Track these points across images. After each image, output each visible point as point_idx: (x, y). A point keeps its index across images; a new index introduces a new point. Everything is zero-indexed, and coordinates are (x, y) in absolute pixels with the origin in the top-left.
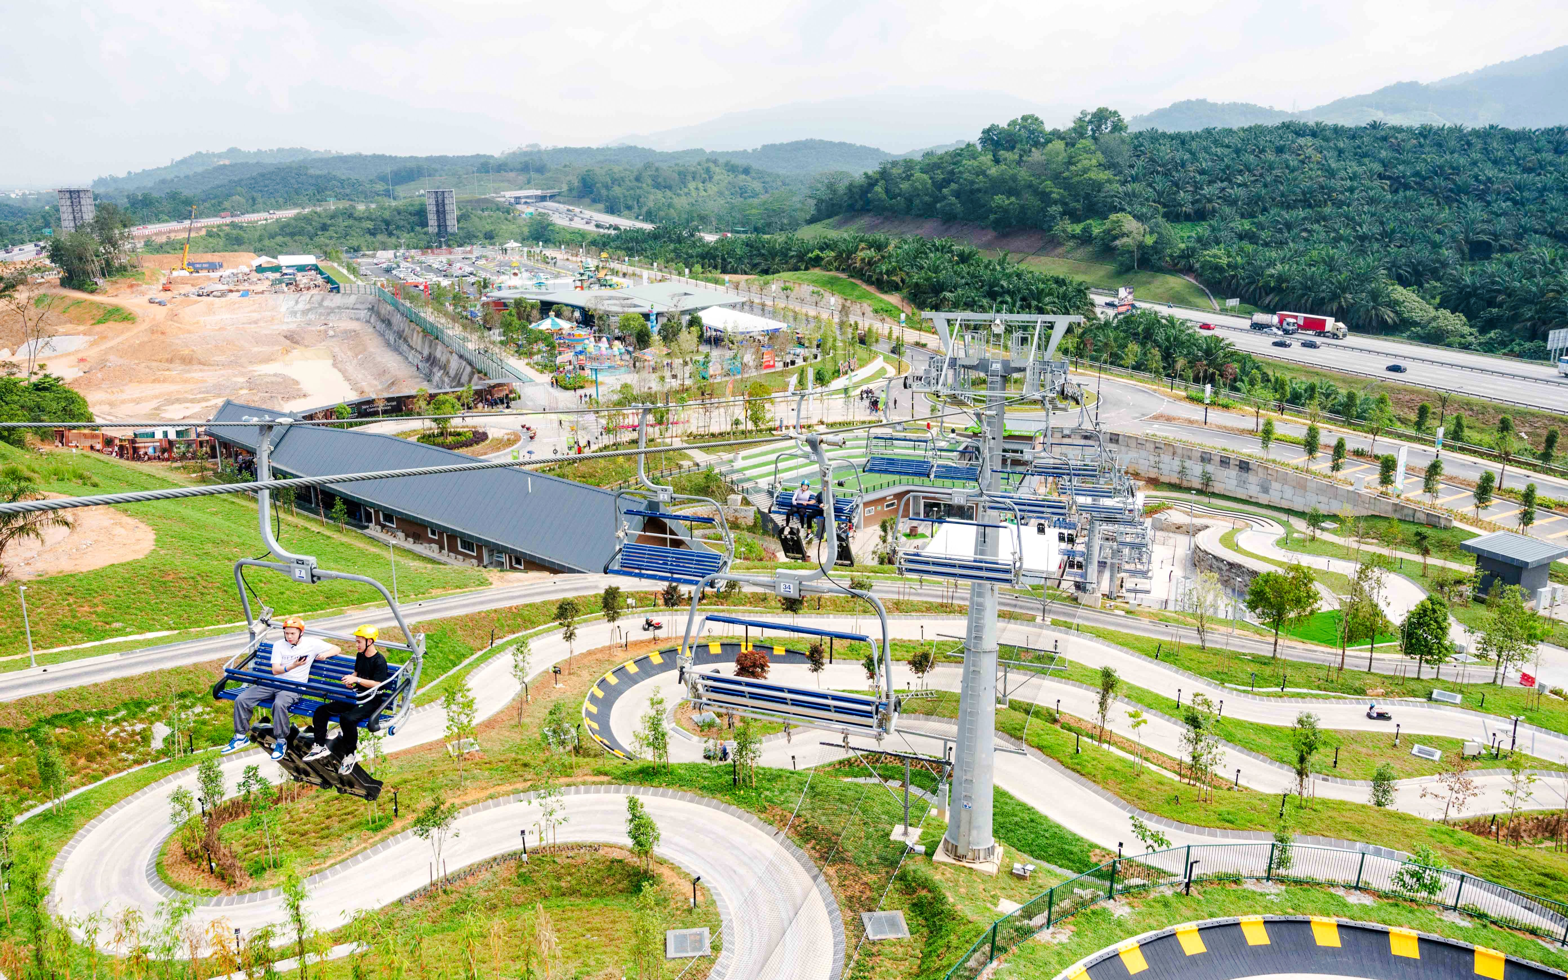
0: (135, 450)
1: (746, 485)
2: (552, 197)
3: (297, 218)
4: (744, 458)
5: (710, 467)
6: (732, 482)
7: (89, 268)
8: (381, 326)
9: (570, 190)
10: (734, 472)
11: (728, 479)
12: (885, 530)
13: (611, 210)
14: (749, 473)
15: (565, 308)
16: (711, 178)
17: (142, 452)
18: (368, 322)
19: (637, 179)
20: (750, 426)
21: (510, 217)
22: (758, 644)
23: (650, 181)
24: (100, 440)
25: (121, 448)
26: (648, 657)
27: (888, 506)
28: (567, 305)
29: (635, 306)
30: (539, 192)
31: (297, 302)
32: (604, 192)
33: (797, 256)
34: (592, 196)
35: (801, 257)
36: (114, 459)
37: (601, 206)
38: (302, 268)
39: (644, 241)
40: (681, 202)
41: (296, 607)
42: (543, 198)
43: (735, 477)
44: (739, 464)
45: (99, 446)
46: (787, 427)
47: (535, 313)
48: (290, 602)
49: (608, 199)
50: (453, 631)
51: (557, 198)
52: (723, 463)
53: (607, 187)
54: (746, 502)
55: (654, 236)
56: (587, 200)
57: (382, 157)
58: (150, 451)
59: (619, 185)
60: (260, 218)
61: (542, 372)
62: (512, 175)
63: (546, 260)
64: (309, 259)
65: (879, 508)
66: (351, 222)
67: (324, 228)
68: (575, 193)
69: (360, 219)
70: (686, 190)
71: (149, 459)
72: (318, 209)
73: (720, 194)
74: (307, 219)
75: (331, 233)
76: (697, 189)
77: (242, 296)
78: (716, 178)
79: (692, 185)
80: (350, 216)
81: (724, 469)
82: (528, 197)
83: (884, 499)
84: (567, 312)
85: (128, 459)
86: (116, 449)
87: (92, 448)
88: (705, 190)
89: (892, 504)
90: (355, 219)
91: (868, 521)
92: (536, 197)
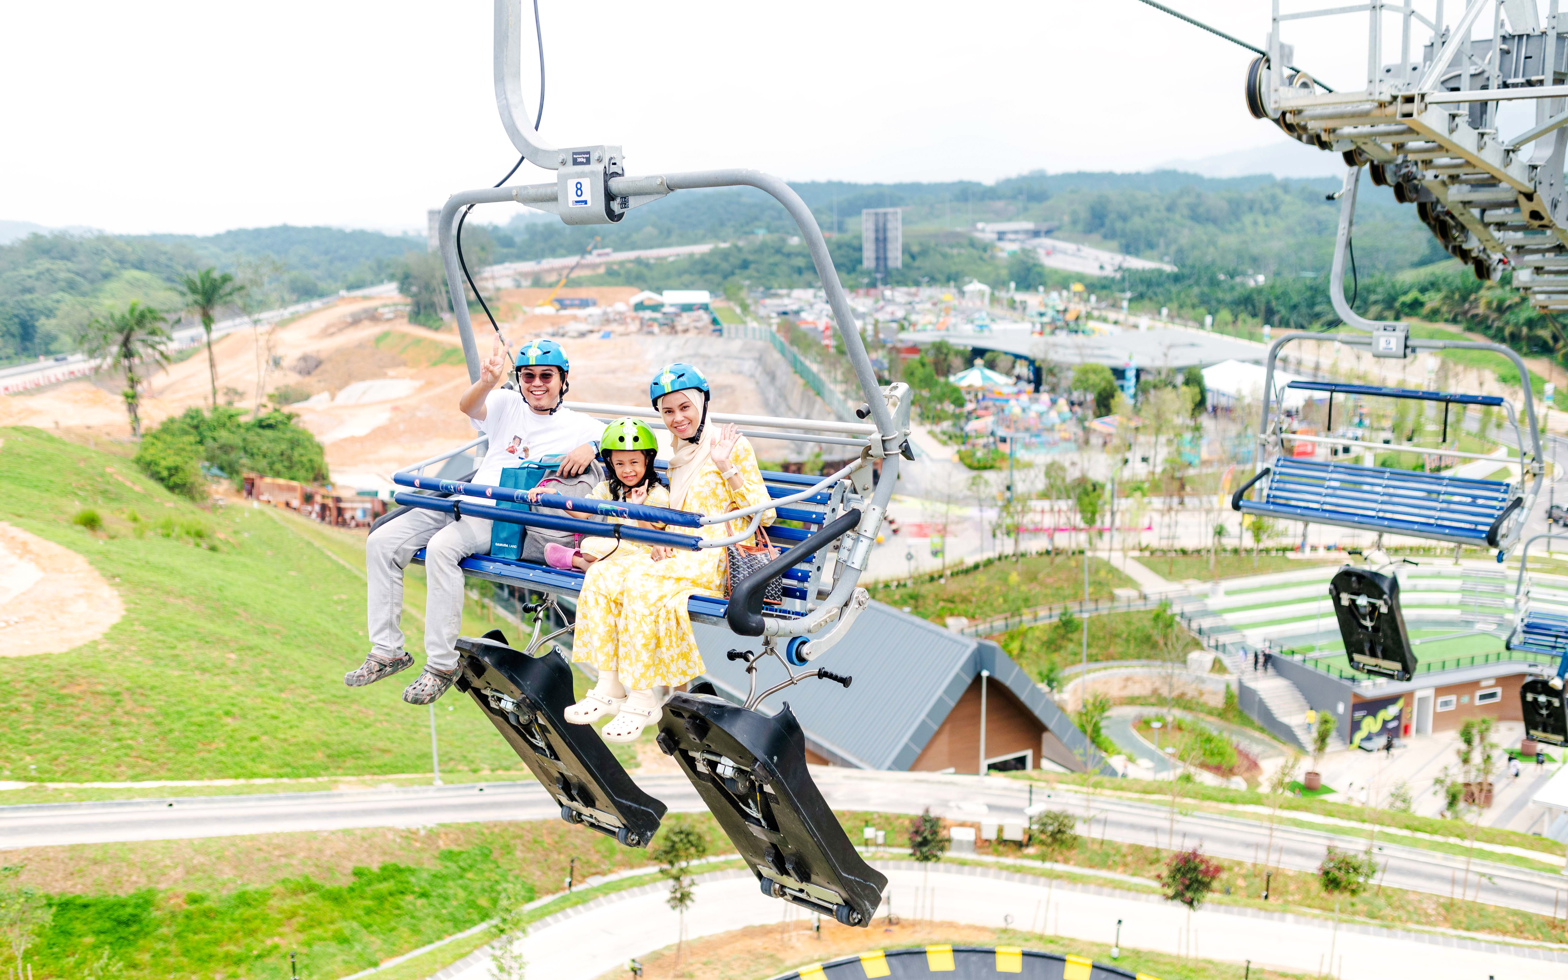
0: (340, 511)
1: (1223, 639)
2: (1049, 233)
3: (713, 253)
4: (1228, 593)
5: (1165, 604)
6: (1200, 631)
7: (436, 299)
8: (764, 380)
9: (1074, 222)
10: (1206, 613)
11: (1195, 625)
12: (1469, 742)
13: (1128, 249)
14: (1230, 619)
15: (1003, 357)
16: (1276, 209)
17: (348, 515)
18: (752, 376)
19: (1170, 209)
20: (1248, 541)
21: (986, 256)
22: (1106, 963)
23: (1186, 212)
24: (298, 494)
25: (324, 507)
26: (857, 961)
27: (1483, 697)
28: (1006, 353)
29: (1109, 357)
30: (1030, 226)
31: (668, 347)
32: (1119, 225)
33: (1383, 301)
34: (1103, 230)
35: (1389, 302)
36: (314, 522)
37: (1114, 244)
38: (687, 308)
39: (1159, 284)
40: (1229, 241)
41: (264, 768)
42: (1036, 234)
43: (1206, 623)
44: (1215, 602)
45: (295, 503)
46: (1314, 548)
47: (957, 362)
48: (258, 757)
49: (1124, 235)
50: (507, 849)
51: (1056, 234)
52: (1189, 598)
53: (1124, 218)
54: (1218, 666)
55: (1176, 278)
56: (1096, 237)
57: (840, 185)
58: (359, 515)
59: (1142, 216)
60: (672, 253)
61: (945, 443)
62: (1000, 205)
63: (1012, 305)
64: (701, 296)
65: (1465, 699)
66: (778, 258)
67: (745, 265)
68: (1080, 227)
69: (789, 255)
70: (1238, 225)
71: (357, 525)
72: (741, 244)
73: (1290, 231)
74: (725, 255)
75: (751, 271)
76: (1255, 223)
77: (604, 337)
78: (1283, 209)
79: (1247, 219)
80: (778, 251)
81: (1188, 608)
82: (1016, 232)
83: (1474, 685)
84: (1004, 362)
85: (330, 523)
86: (317, 508)
87: (288, 504)
88: (1267, 226)
89: (1493, 695)
90: (784, 254)
91: (1441, 721)
92: (1026, 232)
